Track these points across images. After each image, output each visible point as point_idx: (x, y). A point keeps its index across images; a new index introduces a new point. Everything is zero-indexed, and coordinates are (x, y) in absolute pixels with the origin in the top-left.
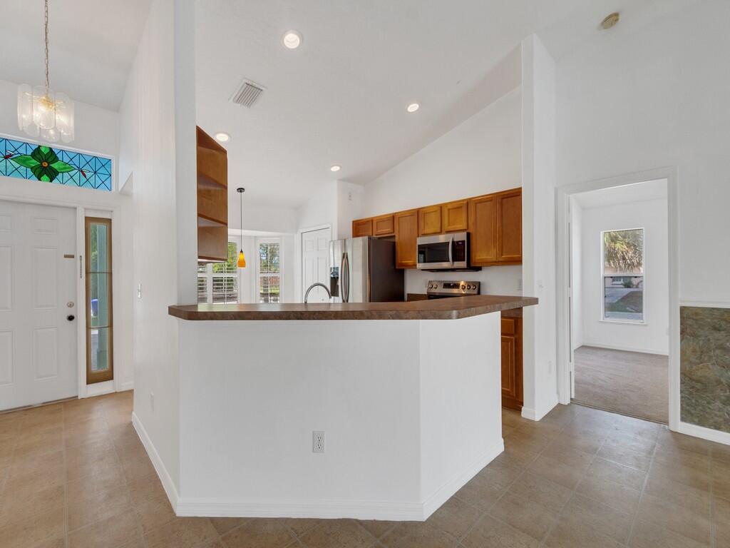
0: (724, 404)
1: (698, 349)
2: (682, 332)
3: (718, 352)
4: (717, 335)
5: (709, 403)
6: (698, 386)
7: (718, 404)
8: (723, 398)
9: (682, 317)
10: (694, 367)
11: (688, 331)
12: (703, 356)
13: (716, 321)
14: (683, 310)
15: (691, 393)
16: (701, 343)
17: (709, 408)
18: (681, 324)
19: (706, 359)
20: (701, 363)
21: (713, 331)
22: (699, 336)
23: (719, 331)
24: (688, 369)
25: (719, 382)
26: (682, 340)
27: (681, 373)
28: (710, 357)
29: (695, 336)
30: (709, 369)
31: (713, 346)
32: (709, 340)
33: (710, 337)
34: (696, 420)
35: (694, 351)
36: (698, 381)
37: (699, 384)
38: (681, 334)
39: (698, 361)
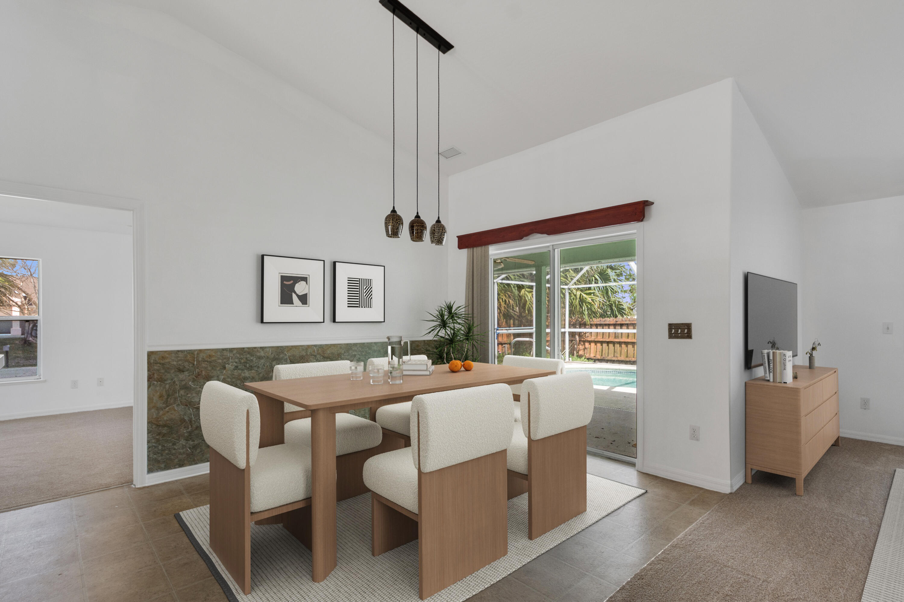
0: (187, 440)
1: (164, 393)
2: (150, 378)
3: (182, 392)
4: (182, 376)
5: (174, 444)
6: (165, 430)
7: (183, 442)
8: (186, 434)
9: (149, 363)
10: (161, 412)
11: (156, 376)
12: (169, 399)
13: (180, 363)
14: (150, 354)
15: (158, 440)
16: (167, 386)
17: (175, 449)
18: (148, 370)
19: (172, 401)
20: (167, 406)
21: (178, 373)
22: (165, 380)
23: (183, 372)
24: (155, 416)
25: (183, 421)
26: (149, 387)
27: (148, 423)
28: (175, 399)
29: (161, 380)
30: (175, 410)
31: (178, 387)
32: (174, 382)
33: (176, 379)
34: (163, 466)
35: (161, 396)
36: (164, 426)
37: (166, 428)
38: (148, 381)
39: (164, 405)
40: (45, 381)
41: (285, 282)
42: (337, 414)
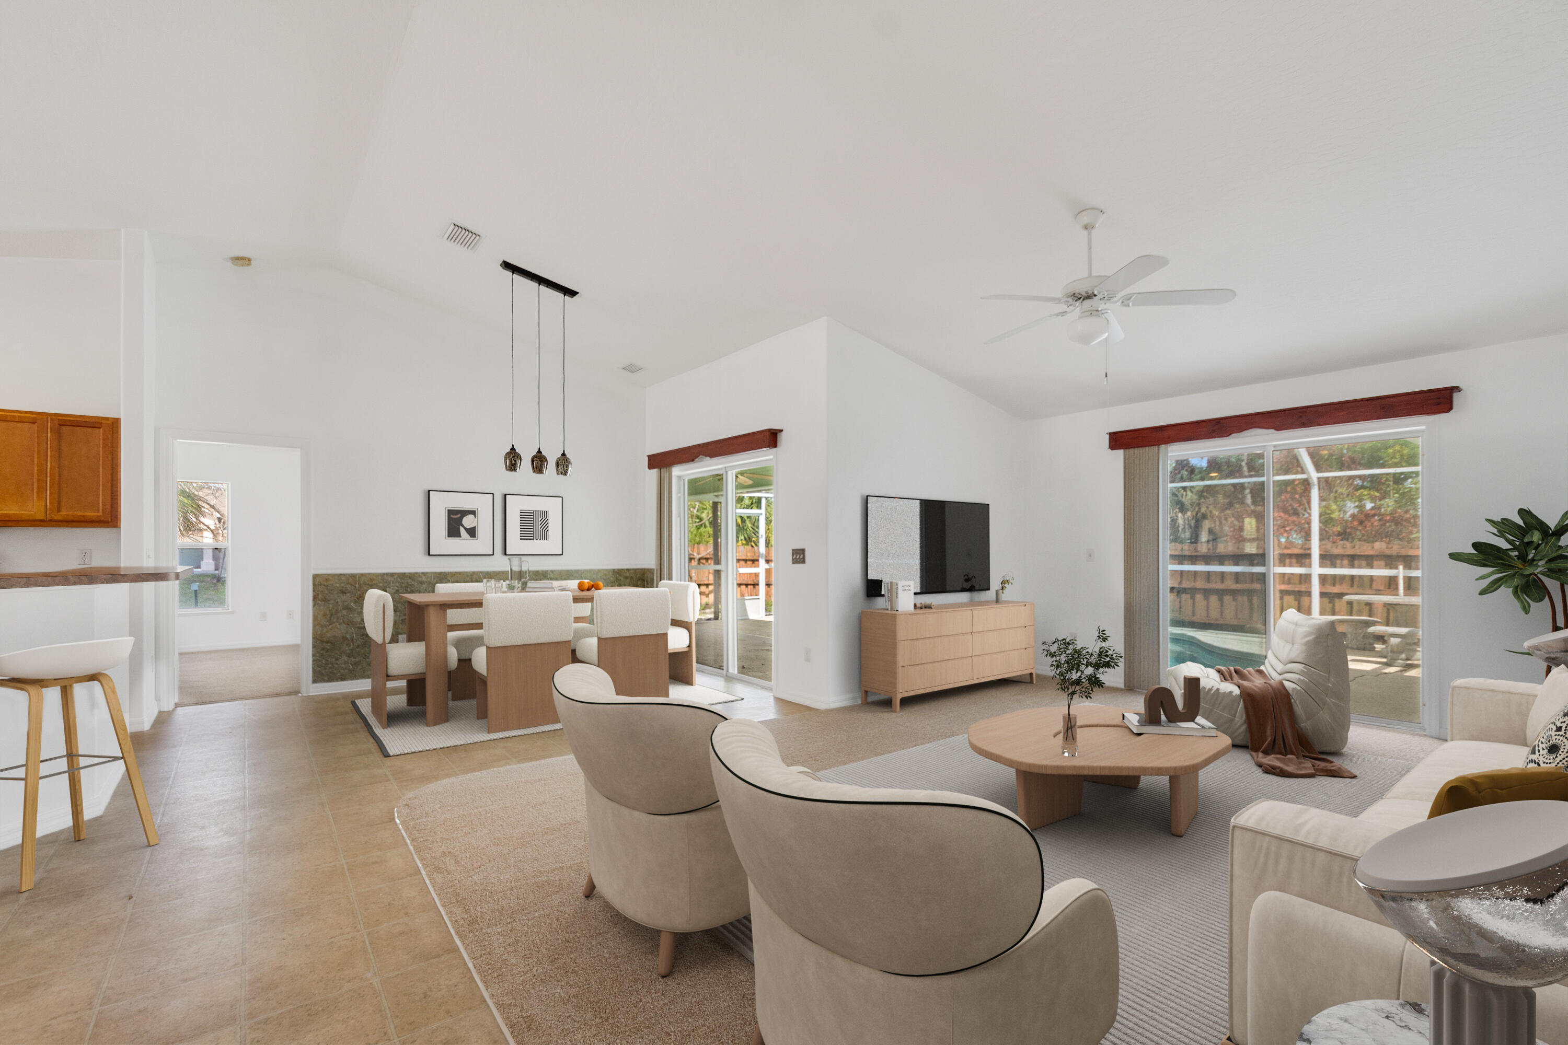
0: (349, 657)
1: (328, 612)
2: (315, 598)
3: (344, 612)
4: (344, 597)
5: (337, 659)
6: (328, 646)
7: (345, 658)
8: (348, 651)
9: (314, 584)
10: (325, 630)
11: (320, 596)
12: (332, 618)
13: (342, 585)
14: (315, 577)
15: (322, 655)
16: (331, 606)
17: (337, 664)
18: (314, 591)
19: (335, 620)
20: (331, 624)
21: (340, 595)
22: (329, 601)
23: (345, 593)
24: (319, 633)
25: (345, 639)
26: (314, 606)
27: (313, 638)
28: (338, 618)
29: (325, 600)
30: (337, 628)
31: (340, 607)
32: (337, 603)
33: (339, 600)
34: (326, 678)
35: (325, 615)
36: (327, 642)
37: (329, 644)
38: (313, 600)
39: (328, 623)
40: (233, 612)
41: (452, 516)
42: (448, 610)
